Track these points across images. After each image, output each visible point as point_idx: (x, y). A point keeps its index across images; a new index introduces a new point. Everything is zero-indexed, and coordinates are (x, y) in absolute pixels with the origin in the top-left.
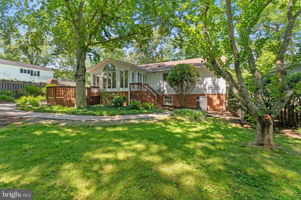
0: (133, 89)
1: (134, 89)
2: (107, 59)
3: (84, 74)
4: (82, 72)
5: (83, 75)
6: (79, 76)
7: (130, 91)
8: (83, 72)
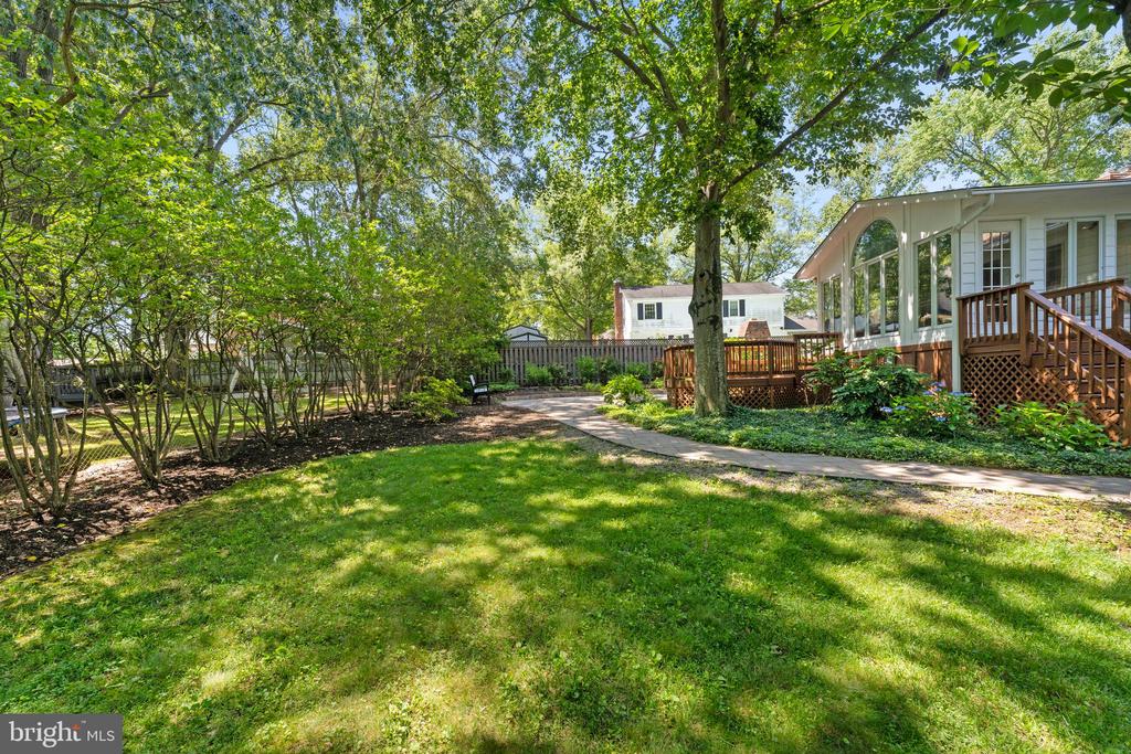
0: (990, 325)
1: (1006, 324)
2: (858, 206)
3: (711, 296)
4: (704, 293)
5: (710, 302)
6: (698, 308)
7: (964, 342)
8: (707, 290)
